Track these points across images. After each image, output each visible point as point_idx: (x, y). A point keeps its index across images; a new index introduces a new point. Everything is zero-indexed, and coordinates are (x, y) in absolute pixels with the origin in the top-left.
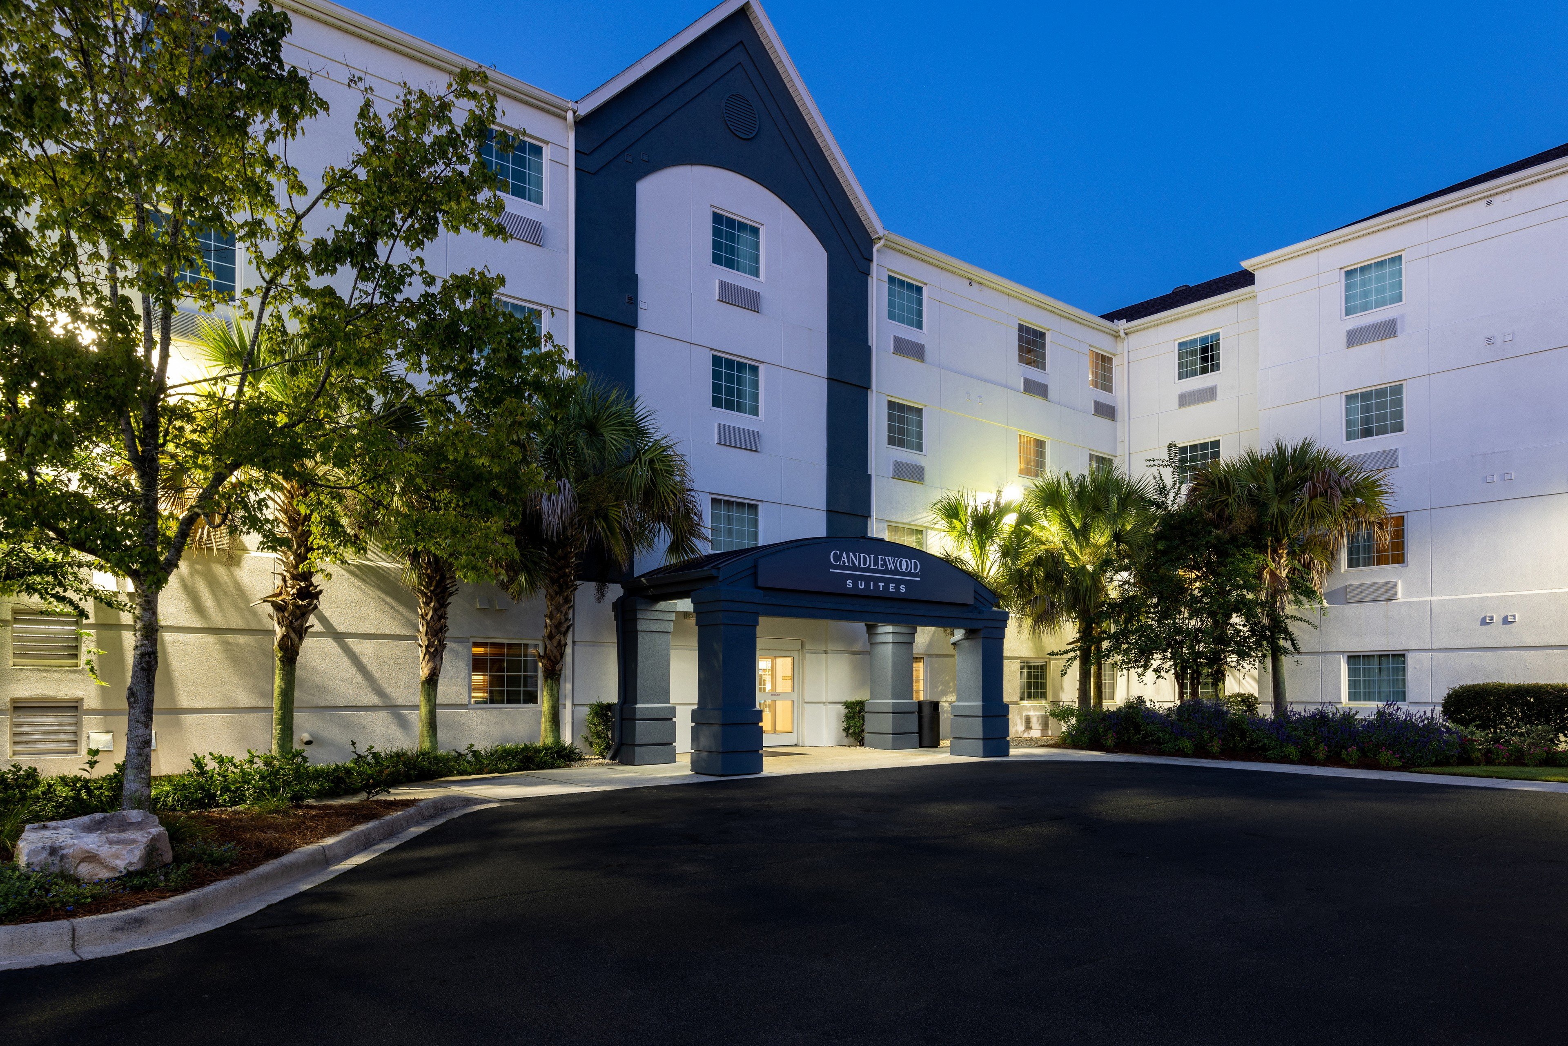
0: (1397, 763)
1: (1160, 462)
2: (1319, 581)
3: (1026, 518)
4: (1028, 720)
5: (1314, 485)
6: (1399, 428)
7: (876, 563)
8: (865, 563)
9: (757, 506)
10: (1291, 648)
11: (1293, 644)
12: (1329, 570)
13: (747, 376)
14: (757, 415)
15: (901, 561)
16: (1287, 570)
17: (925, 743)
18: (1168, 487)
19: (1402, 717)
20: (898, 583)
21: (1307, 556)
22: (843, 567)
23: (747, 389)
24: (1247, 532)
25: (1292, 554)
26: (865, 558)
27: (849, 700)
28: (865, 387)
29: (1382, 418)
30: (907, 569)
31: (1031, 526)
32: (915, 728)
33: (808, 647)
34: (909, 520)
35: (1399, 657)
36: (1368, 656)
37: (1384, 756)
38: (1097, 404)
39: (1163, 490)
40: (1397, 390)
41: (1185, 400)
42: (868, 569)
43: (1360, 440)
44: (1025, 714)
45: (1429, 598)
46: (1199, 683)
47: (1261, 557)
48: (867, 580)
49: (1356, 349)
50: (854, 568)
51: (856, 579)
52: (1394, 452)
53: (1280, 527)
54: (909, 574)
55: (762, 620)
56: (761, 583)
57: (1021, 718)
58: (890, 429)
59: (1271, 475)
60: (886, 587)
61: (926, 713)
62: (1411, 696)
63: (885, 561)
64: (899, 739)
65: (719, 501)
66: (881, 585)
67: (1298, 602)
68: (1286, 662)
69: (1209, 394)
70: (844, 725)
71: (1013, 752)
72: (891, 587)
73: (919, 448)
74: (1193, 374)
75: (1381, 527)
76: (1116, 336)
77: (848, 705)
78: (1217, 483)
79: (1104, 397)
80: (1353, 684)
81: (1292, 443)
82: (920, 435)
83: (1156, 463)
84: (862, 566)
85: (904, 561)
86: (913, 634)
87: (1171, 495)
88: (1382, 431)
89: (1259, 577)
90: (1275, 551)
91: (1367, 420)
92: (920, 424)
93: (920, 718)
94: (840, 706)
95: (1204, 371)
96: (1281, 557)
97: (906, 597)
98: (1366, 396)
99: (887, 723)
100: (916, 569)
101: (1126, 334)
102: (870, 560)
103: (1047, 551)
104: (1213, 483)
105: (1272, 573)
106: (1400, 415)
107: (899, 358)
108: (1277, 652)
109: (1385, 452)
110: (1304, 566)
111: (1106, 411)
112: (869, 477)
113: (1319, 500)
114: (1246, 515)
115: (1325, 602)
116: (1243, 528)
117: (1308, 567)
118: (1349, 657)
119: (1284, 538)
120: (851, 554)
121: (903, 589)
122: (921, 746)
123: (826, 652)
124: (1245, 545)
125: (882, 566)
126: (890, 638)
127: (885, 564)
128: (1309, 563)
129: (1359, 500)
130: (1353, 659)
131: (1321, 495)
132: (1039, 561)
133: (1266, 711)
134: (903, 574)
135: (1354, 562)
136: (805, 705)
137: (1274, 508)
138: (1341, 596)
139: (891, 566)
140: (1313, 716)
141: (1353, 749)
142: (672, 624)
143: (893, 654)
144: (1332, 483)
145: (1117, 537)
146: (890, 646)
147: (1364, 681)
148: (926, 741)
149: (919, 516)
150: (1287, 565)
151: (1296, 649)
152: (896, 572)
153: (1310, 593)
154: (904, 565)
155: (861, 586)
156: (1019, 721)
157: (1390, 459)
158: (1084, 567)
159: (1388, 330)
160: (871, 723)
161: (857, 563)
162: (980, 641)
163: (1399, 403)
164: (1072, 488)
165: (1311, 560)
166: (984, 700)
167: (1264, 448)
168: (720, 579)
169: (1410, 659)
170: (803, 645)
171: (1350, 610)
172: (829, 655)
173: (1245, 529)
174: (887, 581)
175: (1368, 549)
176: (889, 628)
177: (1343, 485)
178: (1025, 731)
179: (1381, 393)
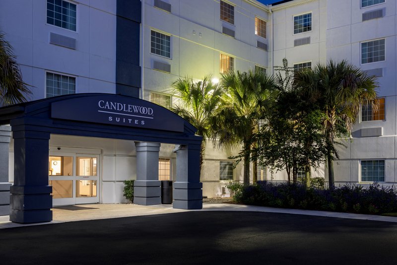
0: (377, 211)
1: (280, 68)
2: (349, 127)
3: (218, 93)
4: (224, 190)
5: (346, 81)
6: (383, 59)
7: (127, 108)
8: (120, 108)
9: (75, 78)
10: (335, 157)
11: (336, 155)
12: (354, 122)
13: (69, 9)
14: (75, 31)
15: (142, 108)
16: (335, 121)
17: (164, 202)
18: (283, 80)
19: (380, 189)
20: (140, 120)
21: (344, 115)
22: (107, 110)
23: (69, 16)
24: (317, 102)
25: (337, 114)
26: (120, 106)
27: (127, 180)
28: (138, 22)
29: (376, 54)
30: (145, 112)
31: (221, 96)
32: (160, 194)
33: (104, 153)
34: (162, 91)
35: (382, 161)
36: (370, 161)
37: (371, 207)
38: (258, 42)
39: (281, 81)
40: (383, 42)
41: (297, 43)
42: (122, 112)
43: (368, 63)
44: (222, 186)
45: (394, 136)
46: (297, 172)
47: (323, 114)
48: (121, 117)
49: (366, 22)
50: (113, 110)
51: (114, 116)
52: (381, 69)
53: (332, 100)
54: (147, 115)
55: (51, 135)
56: (53, 116)
57: (220, 189)
58: (153, 45)
59: (328, 76)
60: (133, 121)
61: (166, 187)
62: (387, 179)
63: (132, 107)
64: (150, 200)
65: (52, 74)
66: (130, 120)
67: (339, 136)
68: (334, 163)
69: (307, 41)
70: (124, 193)
71: (205, 206)
72: (136, 122)
73: (169, 56)
74: (300, 31)
75: (374, 103)
76: (268, 13)
77: (126, 182)
78: (304, 78)
79: (262, 40)
80: (363, 173)
81: (337, 62)
82: (169, 49)
83: (278, 68)
84: (118, 109)
85: (144, 108)
86: (159, 147)
87: (285, 84)
88: (376, 60)
89: (322, 123)
90: (329, 112)
91: (370, 55)
92: (169, 44)
93: (162, 189)
94: (122, 183)
95: (305, 30)
96: (332, 114)
97: (145, 127)
98: (370, 44)
99: (144, 192)
100: (151, 112)
101: (272, 11)
102: (123, 107)
103: (227, 108)
104: (302, 78)
105: (328, 122)
106: (383, 53)
107: (157, 9)
108: (330, 159)
109: (377, 69)
110: (343, 120)
111: (264, 46)
112: (140, 68)
113: (347, 89)
114: (316, 94)
115: (351, 136)
116: (315, 100)
117: (345, 119)
118: (362, 161)
119: (333, 106)
120: (112, 103)
121: (143, 123)
122: (163, 203)
123: (115, 155)
124: (316, 108)
125: (130, 110)
126: (146, 149)
127: (132, 109)
128: (345, 118)
129: (365, 90)
130: (364, 162)
131: (349, 86)
132: (223, 113)
133: (326, 186)
134: (143, 115)
135: (365, 118)
136: (103, 183)
137: (329, 91)
138: (358, 134)
139: (136, 111)
140: (343, 189)
141: (358, 205)
142: (10, 138)
143: (148, 157)
144: (353, 80)
145: (260, 103)
146: (146, 153)
147: (368, 172)
148: (165, 201)
149: (167, 89)
150: (335, 119)
151: (337, 157)
152: (139, 114)
153: (344, 132)
154: (144, 110)
155: (118, 120)
156: (219, 190)
157: (379, 73)
158: (244, 116)
159: (379, 14)
160: (137, 192)
161: (115, 108)
162: (187, 151)
163: (383, 47)
164: (240, 78)
165: (346, 117)
166: (189, 180)
167: (325, 64)
168: (26, 112)
169: (386, 162)
170: (102, 152)
171: (362, 140)
172: (117, 157)
173: (316, 100)
174: (133, 119)
175: (370, 113)
176: (145, 144)
177: (358, 82)
178: (222, 195)
179: (376, 43)
